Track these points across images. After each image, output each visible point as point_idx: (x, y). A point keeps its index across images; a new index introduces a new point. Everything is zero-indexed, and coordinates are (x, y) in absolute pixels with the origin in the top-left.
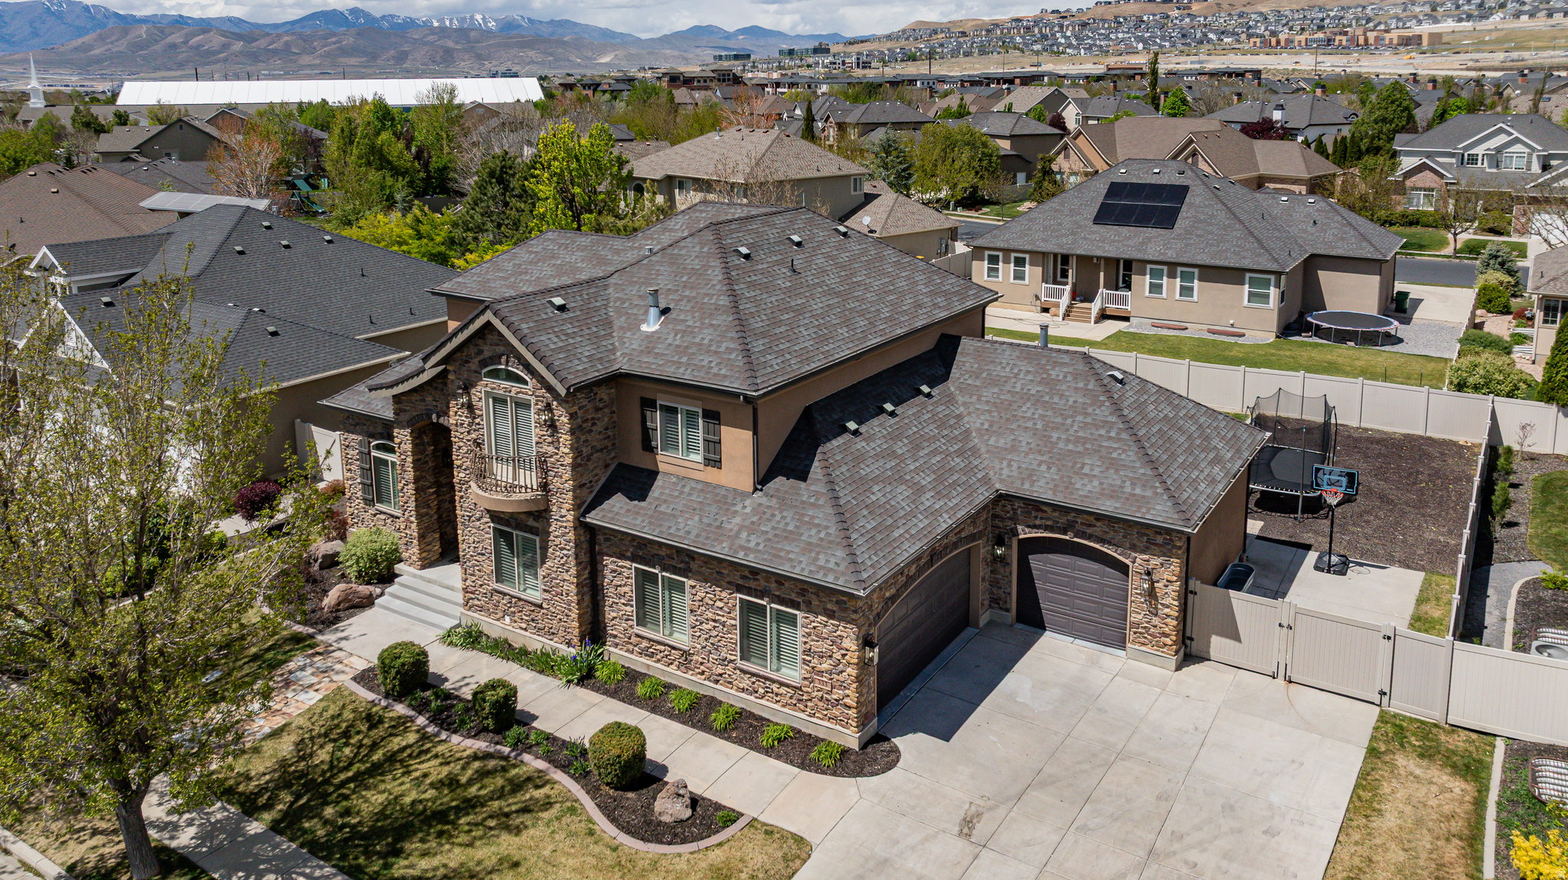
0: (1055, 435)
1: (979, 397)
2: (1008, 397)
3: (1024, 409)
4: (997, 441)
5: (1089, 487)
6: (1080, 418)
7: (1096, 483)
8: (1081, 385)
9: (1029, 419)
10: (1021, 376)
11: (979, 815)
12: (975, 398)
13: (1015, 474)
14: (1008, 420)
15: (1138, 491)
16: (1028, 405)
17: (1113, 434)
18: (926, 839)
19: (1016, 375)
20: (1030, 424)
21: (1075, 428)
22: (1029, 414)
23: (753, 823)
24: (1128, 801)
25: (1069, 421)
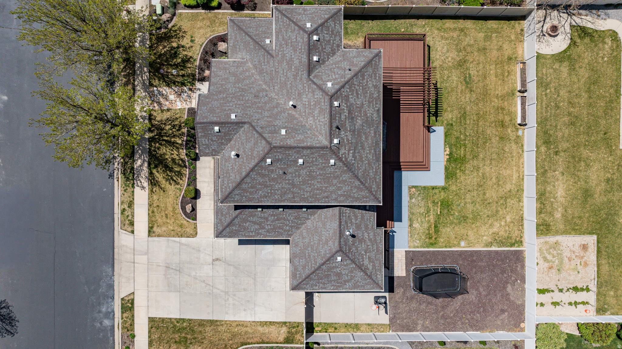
0: (310, 249)
1: (318, 222)
2: (319, 230)
3: (316, 237)
4: (305, 232)
5: (296, 262)
6: (316, 254)
7: (298, 264)
8: (327, 252)
9: (313, 240)
10: (327, 232)
11: (220, 260)
12: (317, 220)
13: (296, 241)
14: (312, 233)
15: (298, 275)
16: (318, 238)
17: (313, 265)
18: (209, 255)
19: (328, 231)
20: (312, 240)
21: (313, 254)
22: (315, 239)
23: (196, 224)
24: (240, 284)
25: (315, 252)
